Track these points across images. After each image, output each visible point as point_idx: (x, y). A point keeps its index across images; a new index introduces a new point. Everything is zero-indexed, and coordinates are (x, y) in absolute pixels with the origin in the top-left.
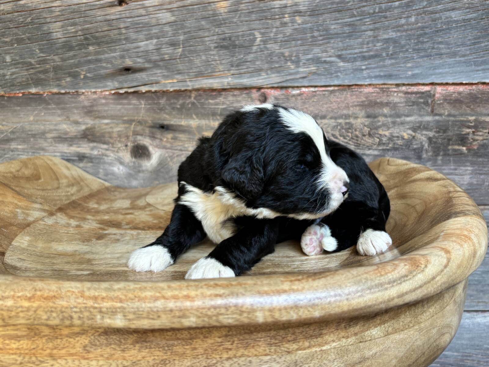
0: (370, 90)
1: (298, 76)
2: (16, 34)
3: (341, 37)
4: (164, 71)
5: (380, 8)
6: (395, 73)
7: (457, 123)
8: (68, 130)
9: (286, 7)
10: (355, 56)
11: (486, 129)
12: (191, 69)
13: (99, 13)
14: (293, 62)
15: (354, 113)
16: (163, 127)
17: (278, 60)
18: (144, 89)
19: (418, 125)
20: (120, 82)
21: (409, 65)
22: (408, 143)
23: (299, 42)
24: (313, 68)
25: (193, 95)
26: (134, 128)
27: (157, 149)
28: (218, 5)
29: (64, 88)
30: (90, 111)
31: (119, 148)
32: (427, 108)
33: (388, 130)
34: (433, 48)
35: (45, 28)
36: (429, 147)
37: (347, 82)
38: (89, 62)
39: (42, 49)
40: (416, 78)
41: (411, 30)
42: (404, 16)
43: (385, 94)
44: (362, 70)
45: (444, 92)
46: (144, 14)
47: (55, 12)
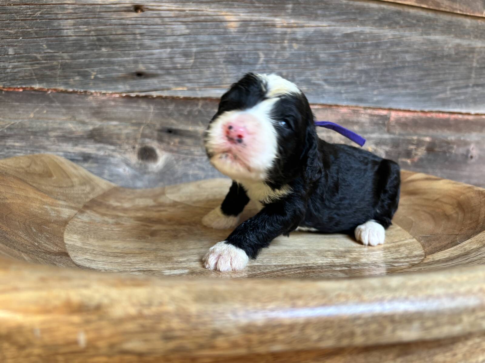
0: (345, 110)
2: (23, 27)
3: (327, 65)
4: (175, 79)
6: (365, 98)
7: (405, 141)
8: (74, 129)
9: (286, 34)
11: (424, 147)
12: (201, 79)
13: (115, 16)
16: (171, 132)
18: (155, 94)
19: (379, 141)
20: (132, 86)
23: (295, 65)
25: (200, 103)
26: (143, 130)
27: (164, 152)
28: (229, 24)
29: (72, 86)
30: (97, 112)
31: (126, 150)
32: (384, 128)
35: (56, 24)
37: (330, 102)
38: (101, 63)
39: (50, 45)
40: (379, 103)
41: (378, 65)
42: (373, 53)
43: (355, 115)
44: (342, 93)
46: (160, 23)
47: (67, 9)
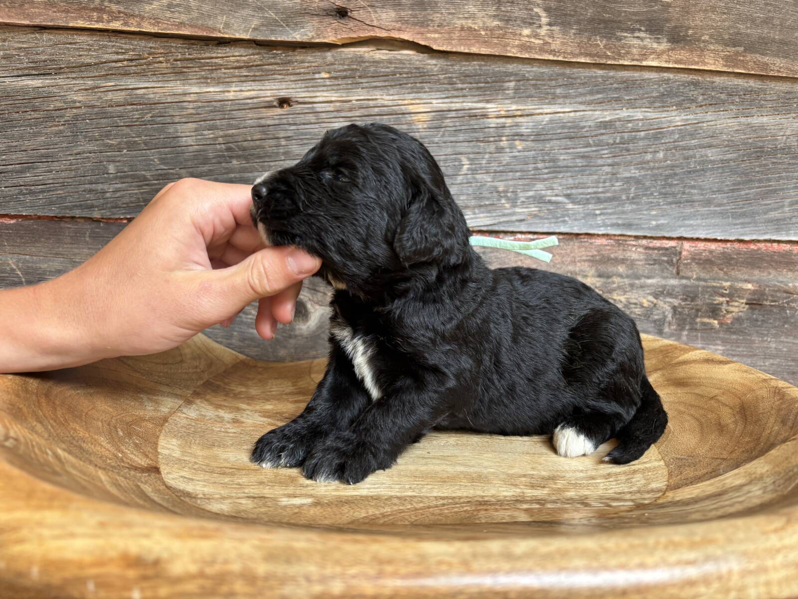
0: (604, 241)
1: (514, 218)
2: (127, 135)
3: (570, 172)
5: (622, 138)
6: (636, 222)
7: (709, 290)
9: (504, 127)
10: (588, 196)
11: (743, 298)
13: (252, 114)
14: (508, 199)
15: (582, 271)
17: (489, 195)
19: (660, 289)
21: (654, 213)
22: (648, 313)
23: (518, 174)
24: (534, 209)
28: (415, 117)
32: (671, 269)
33: (624, 294)
34: (684, 193)
35: (171, 130)
36: (672, 318)
37: (576, 230)
39: (164, 159)
40: (661, 230)
41: (659, 168)
42: (650, 150)
43: (621, 248)
44: (596, 215)
45: (693, 249)
46: (313, 121)
47: (187, 109)
